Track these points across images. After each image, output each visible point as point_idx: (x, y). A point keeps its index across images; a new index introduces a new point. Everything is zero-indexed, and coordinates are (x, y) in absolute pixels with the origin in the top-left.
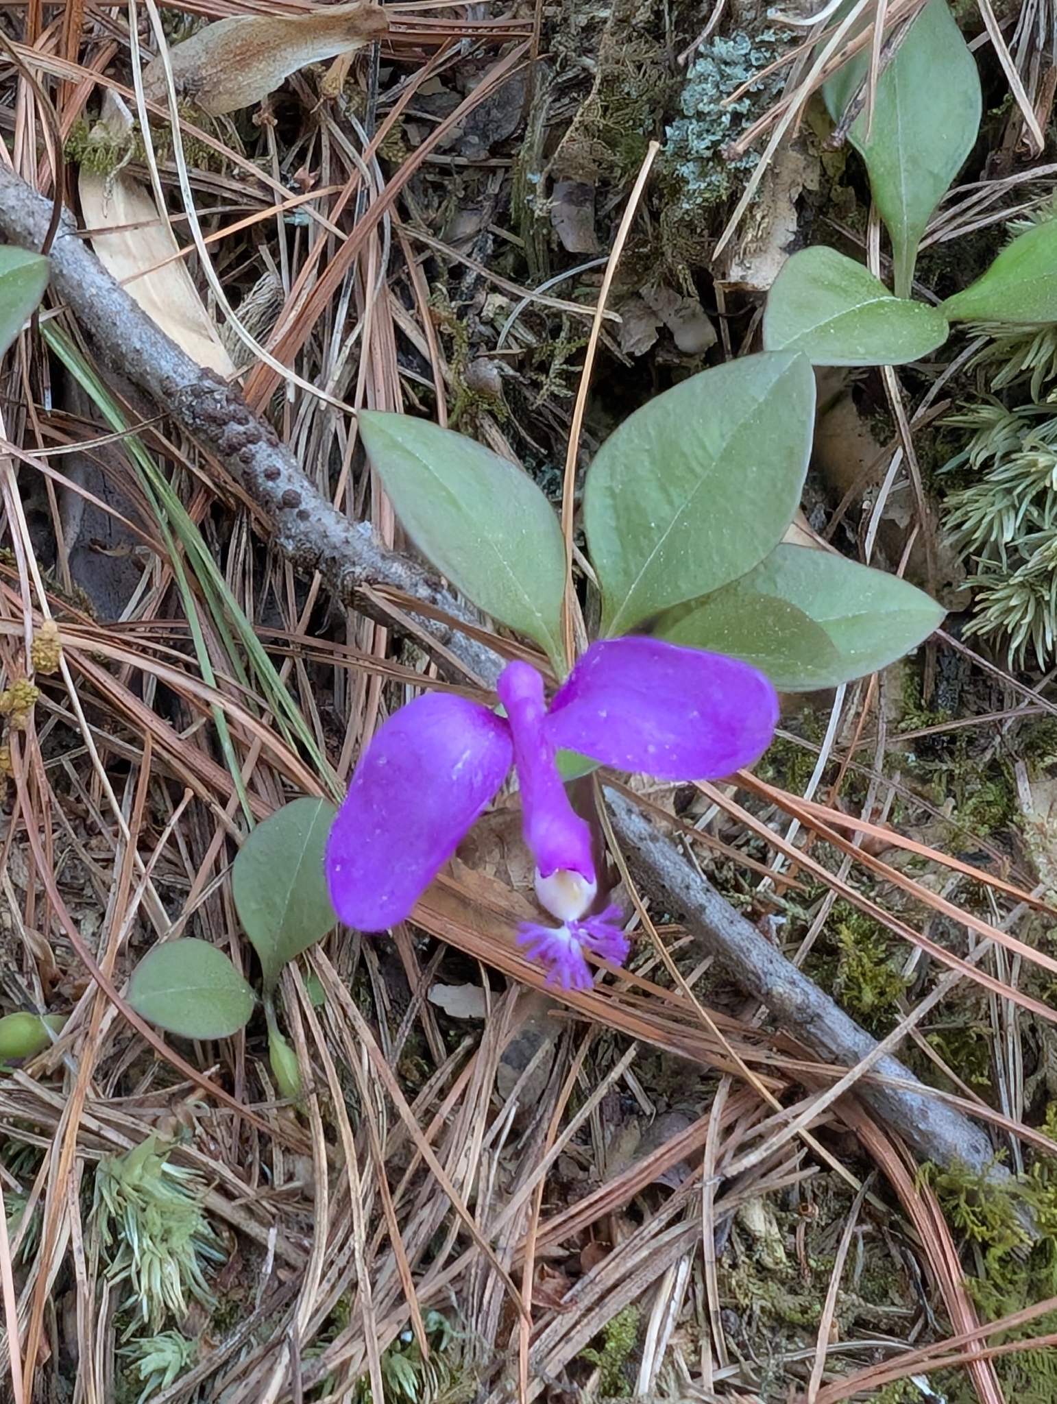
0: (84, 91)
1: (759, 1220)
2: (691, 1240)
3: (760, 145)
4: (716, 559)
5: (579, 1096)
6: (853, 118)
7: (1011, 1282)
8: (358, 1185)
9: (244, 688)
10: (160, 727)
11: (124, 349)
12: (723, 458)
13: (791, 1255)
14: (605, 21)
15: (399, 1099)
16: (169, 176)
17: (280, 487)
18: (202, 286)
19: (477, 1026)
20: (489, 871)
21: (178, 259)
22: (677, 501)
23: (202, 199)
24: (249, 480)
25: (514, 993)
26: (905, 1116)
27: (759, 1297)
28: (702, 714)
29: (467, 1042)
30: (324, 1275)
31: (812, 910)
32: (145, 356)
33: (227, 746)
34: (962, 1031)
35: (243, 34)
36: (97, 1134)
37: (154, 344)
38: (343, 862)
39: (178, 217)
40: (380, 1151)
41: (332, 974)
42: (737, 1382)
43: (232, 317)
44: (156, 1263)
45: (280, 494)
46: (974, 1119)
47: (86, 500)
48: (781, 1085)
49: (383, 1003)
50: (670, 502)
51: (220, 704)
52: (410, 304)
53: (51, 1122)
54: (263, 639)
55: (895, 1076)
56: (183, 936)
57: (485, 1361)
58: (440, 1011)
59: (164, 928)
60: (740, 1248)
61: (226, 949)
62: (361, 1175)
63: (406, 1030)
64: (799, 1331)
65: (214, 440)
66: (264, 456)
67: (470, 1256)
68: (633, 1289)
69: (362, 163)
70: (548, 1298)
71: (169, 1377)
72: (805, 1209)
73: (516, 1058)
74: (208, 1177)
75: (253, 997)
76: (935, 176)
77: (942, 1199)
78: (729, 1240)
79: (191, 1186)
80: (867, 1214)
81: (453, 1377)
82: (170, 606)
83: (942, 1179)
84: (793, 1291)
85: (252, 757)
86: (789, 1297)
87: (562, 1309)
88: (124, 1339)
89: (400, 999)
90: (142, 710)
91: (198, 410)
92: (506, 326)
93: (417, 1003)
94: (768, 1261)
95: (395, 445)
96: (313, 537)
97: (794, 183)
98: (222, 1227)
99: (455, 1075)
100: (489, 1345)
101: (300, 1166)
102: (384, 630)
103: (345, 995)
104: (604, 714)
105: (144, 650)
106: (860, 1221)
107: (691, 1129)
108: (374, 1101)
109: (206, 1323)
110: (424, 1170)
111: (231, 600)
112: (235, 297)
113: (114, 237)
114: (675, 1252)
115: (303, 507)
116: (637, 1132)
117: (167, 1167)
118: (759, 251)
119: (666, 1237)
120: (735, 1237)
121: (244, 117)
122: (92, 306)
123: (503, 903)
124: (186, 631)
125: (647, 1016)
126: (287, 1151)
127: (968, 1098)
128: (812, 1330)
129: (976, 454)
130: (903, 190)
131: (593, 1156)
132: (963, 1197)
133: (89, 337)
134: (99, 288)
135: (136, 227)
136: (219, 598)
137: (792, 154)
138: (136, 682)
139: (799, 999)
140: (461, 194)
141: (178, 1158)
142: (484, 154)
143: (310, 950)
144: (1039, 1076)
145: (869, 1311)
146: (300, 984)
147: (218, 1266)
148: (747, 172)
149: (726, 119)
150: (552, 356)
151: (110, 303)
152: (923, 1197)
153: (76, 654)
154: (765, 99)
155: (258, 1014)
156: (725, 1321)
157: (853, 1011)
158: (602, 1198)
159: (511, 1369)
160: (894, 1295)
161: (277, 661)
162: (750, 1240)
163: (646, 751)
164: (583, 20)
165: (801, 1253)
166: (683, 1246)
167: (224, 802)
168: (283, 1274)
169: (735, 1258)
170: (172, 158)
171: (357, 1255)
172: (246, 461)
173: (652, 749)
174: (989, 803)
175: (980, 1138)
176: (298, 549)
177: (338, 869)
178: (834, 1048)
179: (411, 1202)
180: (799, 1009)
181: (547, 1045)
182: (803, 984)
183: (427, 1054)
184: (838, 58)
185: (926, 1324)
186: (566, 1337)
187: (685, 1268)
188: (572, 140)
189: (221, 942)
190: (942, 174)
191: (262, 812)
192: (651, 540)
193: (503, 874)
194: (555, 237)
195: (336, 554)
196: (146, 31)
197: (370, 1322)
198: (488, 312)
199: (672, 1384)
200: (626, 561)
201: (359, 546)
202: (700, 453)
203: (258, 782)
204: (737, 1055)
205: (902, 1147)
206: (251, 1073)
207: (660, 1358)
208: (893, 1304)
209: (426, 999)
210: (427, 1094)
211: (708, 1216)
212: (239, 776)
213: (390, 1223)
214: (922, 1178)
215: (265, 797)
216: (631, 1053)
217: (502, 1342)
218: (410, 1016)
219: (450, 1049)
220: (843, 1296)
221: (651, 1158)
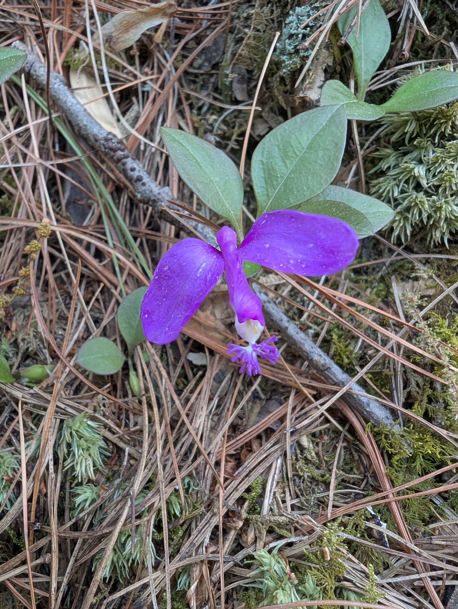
0: (72, 40)
1: (305, 441)
2: (282, 450)
3: (312, 46)
4: (305, 189)
5: (241, 394)
6: (349, 33)
7: (401, 468)
8: (159, 430)
9: (124, 248)
10: (95, 262)
11: (81, 125)
12: (308, 148)
13: (317, 454)
14: (252, 14)
15: (175, 397)
16: (100, 71)
17: (135, 174)
18: (112, 108)
19: (204, 368)
20: (208, 313)
21: (103, 98)
22: (289, 166)
23: (112, 80)
24: (124, 172)
25: (217, 357)
26: (361, 405)
27: (307, 472)
28: (316, 245)
29: (200, 373)
30: (145, 467)
31: (321, 326)
32: (88, 127)
33: (117, 269)
34: (380, 373)
35: (127, 18)
36: (64, 410)
37: (92, 123)
38: (148, 313)
39: (104, 85)
40: (168, 418)
41: (153, 351)
42: (299, 505)
43: (123, 120)
44: (84, 460)
45: (135, 177)
46: (385, 406)
47: (72, 183)
48: (315, 393)
49: (171, 359)
50: (286, 166)
51: (115, 254)
52: (184, 117)
53: (47, 405)
54: (131, 231)
55: (358, 390)
56: (101, 336)
57: (206, 498)
58: (190, 362)
59: (94, 332)
60: (298, 452)
61: (115, 341)
62: (161, 426)
63: (179, 369)
64: (320, 483)
65: (112, 157)
66: (130, 163)
67: (200, 460)
68: (260, 469)
69: (168, 66)
70: (229, 474)
71: (88, 503)
72: (322, 437)
73: (218, 379)
74: (106, 426)
75: (124, 358)
76: (374, 61)
77: (375, 436)
78: (295, 449)
79: (99, 429)
80: (345, 440)
81: (194, 506)
82: (100, 220)
83: (376, 430)
84: (318, 468)
85: (126, 272)
86: (317, 471)
87: (234, 479)
88: (73, 486)
89: (177, 357)
90: (89, 257)
91: (106, 146)
92: (216, 125)
93: (183, 360)
94: (309, 457)
95: (175, 140)
96: (147, 192)
97: (324, 62)
98: (110, 444)
99: (196, 385)
100: (207, 492)
101: (139, 420)
102: (173, 227)
103: (157, 359)
104: (267, 246)
105: (92, 235)
106: (343, 442)
107: (281, 408)
108: (166, 397)
109: (103, 480)
110: (183, 423)
111: (120, 219)
112: (124, 113)
113: (81, 92)
114: (276, 455)
115: (144, 181)
116: (259, 405)
117: (90, 423)
118: (310, 88)
119: (273, 449)
120: (297, 448)
121: (128, 50)
122: (70, 110)
123: (213, 324)
124: (103, 228)
125: (265, 366)
126: (135, 414)
127: (384, 399)
128: (327, 485)
129: (384, 165)
130: (363, 66)
131: (244, 414)
132: (383, 436)
133: (70, 122)
134: (72, 103)
135: (89, 88)
136: (116, 218)
137: (324, 50)
138: (88, 247)
139: (323, 362)
140: (202, 83)
141: (93, 419)
142: (210, 69)
143: (145, 342)
144: (408, 390)
145: (347, 477)
146: (140, 353)
147: (108, 457)
148: (307, 57)
149: (300, 36)
150: (232, 134)
151: (76, 109)
152: (368, 436)
153: (65, 236)
154: (315, 28)
155: (126, 363)
156: (294, 480)
157: (341, 366)
158: (249, 433)
159: (216, 503)
160: (355, 470)
161: (135, 239)
162: (302, 448)
163: (289, 263)
164: (245, 15)
165: (321, 454)
166: (279, 453)
167: (116, 288)
168: (132, 462)
169: (296, 456)
170: (101, 64)
171: (158, 460)
172: (124, 164)
173: (291, 261)
174: (381, 290)
175: (388, 414)
176: (142, 196)
177: (146, 316)
178: (335, 379)
179: (180, 433)
180: (323, 366)
181: (229, 376)
182: (323, 356)
183: (186, 377)
184: (345, 8)
185: (367, 482)
186: (236, 489)
187: (279, 461)
188: (243, 50)
189: (113, 338)
190: (377, 60)
191: (129, 291)
192: (278, 182)
193: (213, 314)
194: (233, 96)
195: (156, 198)
196: (92, 17)
197: (162, 486)
198: (210, 121)
199: (275, 506)
200: (267, 190)
201: (163, 195)
202: (298, 145)
203: (128, 281)
204: (299, 381)
205: (359, 416)
206: (123, 385)
207: (271, 498)
208: (355, 474)
209: (186, 358)
210: (186, 393)
211: (289, 441)
212: (120, 280)
213: (171, 445)
214: (368, 429)
215: (131, 287)
216: (259, 379)
217: (212, 491)
218: (180, 365)
219: (194, 375)
220: (338, 472)
221: (267, 418)
